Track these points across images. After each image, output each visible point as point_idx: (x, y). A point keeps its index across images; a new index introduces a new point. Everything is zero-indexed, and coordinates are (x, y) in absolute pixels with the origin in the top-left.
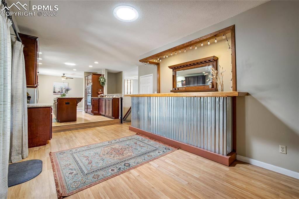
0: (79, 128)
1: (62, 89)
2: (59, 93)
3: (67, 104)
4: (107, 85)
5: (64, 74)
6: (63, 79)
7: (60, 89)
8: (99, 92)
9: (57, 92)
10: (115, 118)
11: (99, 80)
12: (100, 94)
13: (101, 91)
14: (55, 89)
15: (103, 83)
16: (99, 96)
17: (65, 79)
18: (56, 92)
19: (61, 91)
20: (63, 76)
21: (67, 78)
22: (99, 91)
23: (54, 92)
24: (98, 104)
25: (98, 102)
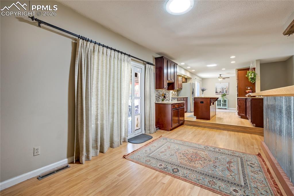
0: (208, 126)
1: (223, 89)
2: (221, 93)
3: (202, 103)
4: (259, 81)
5: (220, 75)
6: (220, 80)
7: (221, 89)
8: (247, 91)
9: (219, 92)
10: (257, 126)
11: (247, 76)
12: (248, 93)
13: (249, 89)
14: (216, 90)
15: (253, 79)
16: (247, 95)
17: (221, 80)
18: (217, 93)
19: (222, 91)
20: (220, 76)
21: (224, 78)
22: (248, 89)
23: (216, 92)
24: (244, 106)
25: (244, 103)
